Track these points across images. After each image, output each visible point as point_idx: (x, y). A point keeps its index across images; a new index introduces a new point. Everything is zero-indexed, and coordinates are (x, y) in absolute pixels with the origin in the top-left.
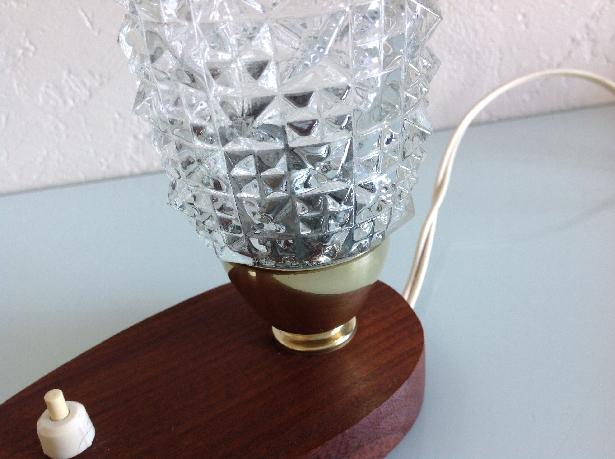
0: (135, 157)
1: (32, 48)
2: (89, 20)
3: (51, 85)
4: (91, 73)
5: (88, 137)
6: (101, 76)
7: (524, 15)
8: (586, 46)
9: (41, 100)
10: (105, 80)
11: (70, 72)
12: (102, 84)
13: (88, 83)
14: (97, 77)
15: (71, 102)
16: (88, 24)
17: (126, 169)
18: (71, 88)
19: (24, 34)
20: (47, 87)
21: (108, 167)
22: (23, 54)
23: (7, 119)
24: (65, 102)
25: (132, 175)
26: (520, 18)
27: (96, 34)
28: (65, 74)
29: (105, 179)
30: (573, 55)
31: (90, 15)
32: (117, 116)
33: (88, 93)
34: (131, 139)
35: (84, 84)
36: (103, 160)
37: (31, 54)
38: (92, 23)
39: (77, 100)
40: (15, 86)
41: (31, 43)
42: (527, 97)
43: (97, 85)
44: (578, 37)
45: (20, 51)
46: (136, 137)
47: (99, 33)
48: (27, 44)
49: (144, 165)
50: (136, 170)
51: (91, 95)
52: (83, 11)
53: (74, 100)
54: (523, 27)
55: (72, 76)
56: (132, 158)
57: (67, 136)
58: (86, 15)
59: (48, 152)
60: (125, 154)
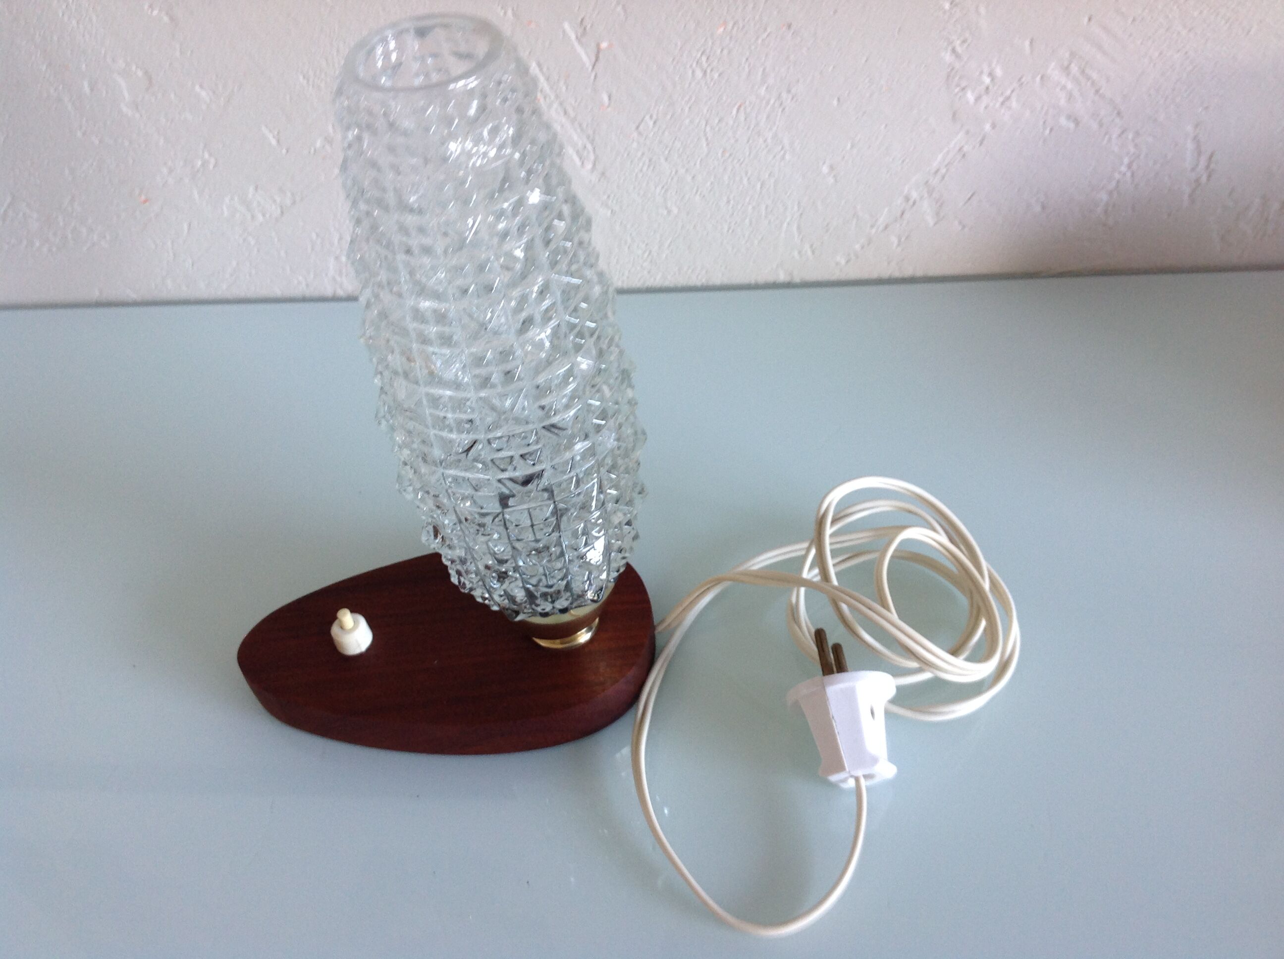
0: (338, 279)
2: (274, 137)
3: (236, 198)
4: (281, 190)
5: (283, 254)
6: (293, 194)
8: (926, 207)
9: (226, 213)
10: (297, 199)
11: (256, 188)
12: (294, 202)
13: (278, 200)
14: (289, 195)
15: (260, 218)
16: (274, 142)
18: (259, 203)
19: (202, 145)
20: (232, 199)
21: (307, 285)
22: (203, 165)
24: (253, 217)
26: (825, 169)
27: (284, 151)
28: (251, 189)
29: (304, 300)
30: (907, 216)
33: (279, 211)
35: (275, 201)
36: (301, 278)
37: (211, 167)
39: (268, 216)
40: (196, 196)
41: (211, 155)
43: (288, 202)
44: (914, 195)
45: (199, 163)
46: (337, 258)
47: (287, 151)
48: (206, 156)
50: (340, 293)
51: (282, 213)
52: (267, 128)
53: (264, 215)
54: (831, 180)
55: (260, 192)
56: (334, 279)
57: (258, 251)
58: (270, 131)
59: (238, 264)
60: (326, 275)
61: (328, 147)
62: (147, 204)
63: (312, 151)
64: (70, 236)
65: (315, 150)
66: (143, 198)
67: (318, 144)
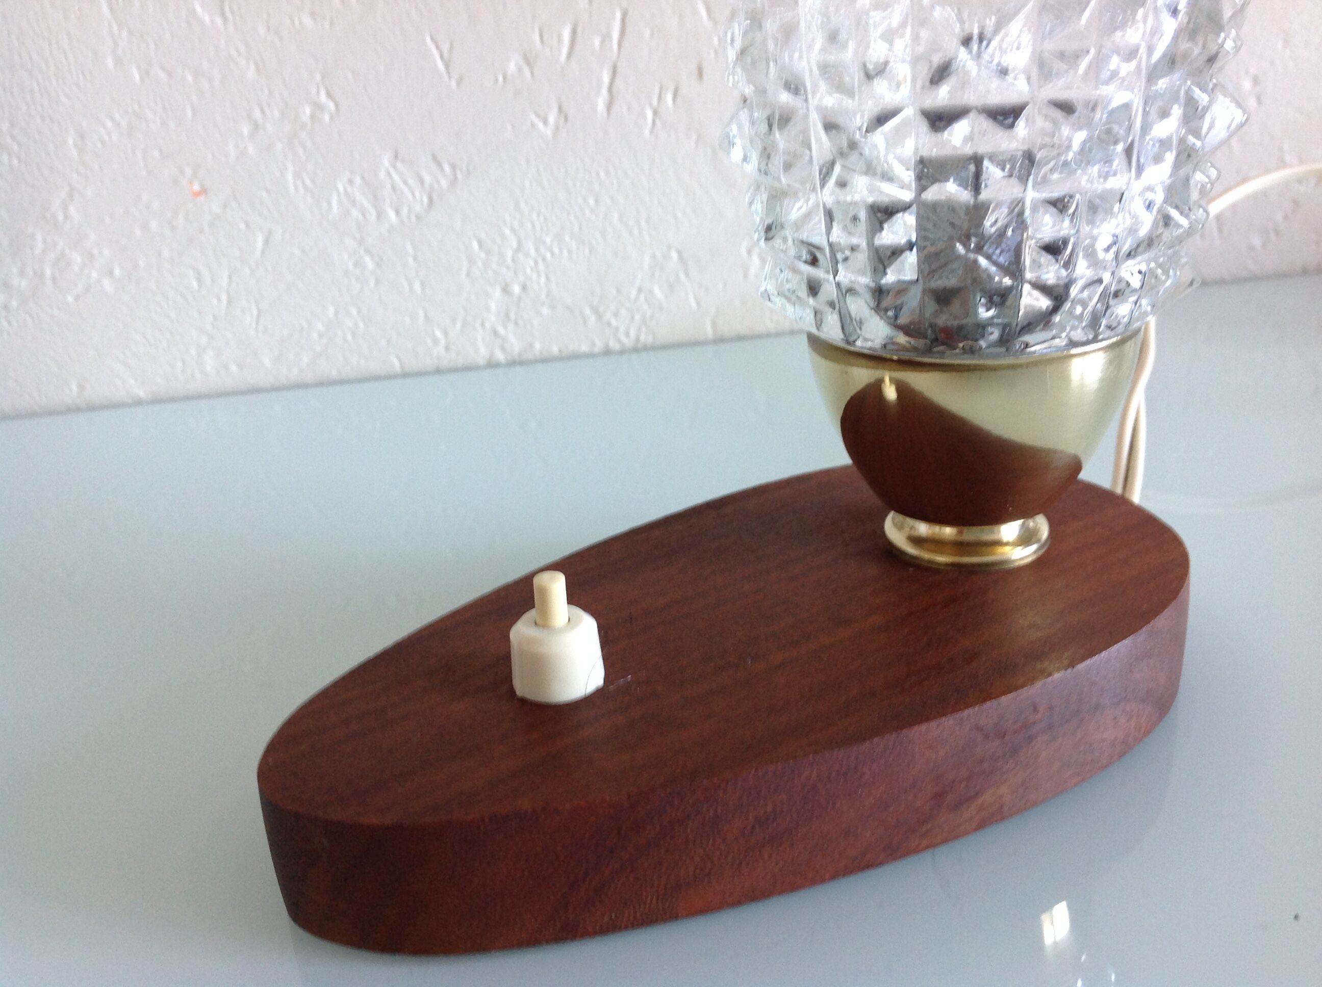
0: (501, 330)
1: (332, 106)
2: (442, 57)
3: (358, 180)
4: (435, 159)
5: (417, 287)
6: (453, 167)
7: (1256, 81)
9: (335, 208)
10: (459, 175)
11: (396, 156)
12: (454, 181)
13: (428, 179)
14: (447, 168)
15: (392, 215)
16: (440, 65)
17: (481, 354)
18: (394, 188)
19: (318, 77)
20: (351, 182)
21: (447, 348)
22: (313, 117)
23: (267, 242)
24: (380, 215)
25: (492, 365)
27: (454, 83)
28: (386, 160)
31: (445, 48)
32: (475, 245)
33: (425, 200)
34: (497, 292)
35: (422, 181)
36: (439, 334)
37: (326, 118)
38: (447, 66)
39: (405, 211)
40: (290, 178)
41: (329, 95)
42: (1257, 241)
43: (444, 183)
45: (308, 110)
46: (506, 290)
47: (459, 82)
48: (323, 97)
49: (516, 346)
50: (500, 355)
51: (431, 203)
52: (432, 38)
53: (398, 212)
55: (399, 165)
56: (495, 332)
57: (377, 282)
58: (437, 47)
59: (336, 313)
60: (483, 325)
61: (527, 72)
62: (201, 199)
63: (501, 79)
64: (48, 272)
65: (505, 78)
66: (196, 187)
67: (512, 68)
